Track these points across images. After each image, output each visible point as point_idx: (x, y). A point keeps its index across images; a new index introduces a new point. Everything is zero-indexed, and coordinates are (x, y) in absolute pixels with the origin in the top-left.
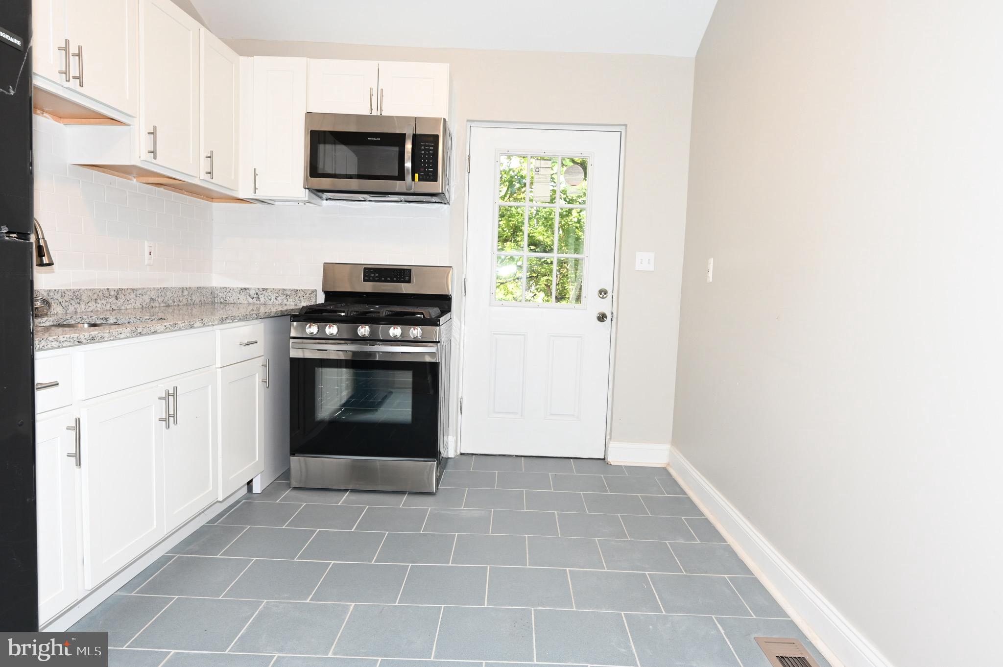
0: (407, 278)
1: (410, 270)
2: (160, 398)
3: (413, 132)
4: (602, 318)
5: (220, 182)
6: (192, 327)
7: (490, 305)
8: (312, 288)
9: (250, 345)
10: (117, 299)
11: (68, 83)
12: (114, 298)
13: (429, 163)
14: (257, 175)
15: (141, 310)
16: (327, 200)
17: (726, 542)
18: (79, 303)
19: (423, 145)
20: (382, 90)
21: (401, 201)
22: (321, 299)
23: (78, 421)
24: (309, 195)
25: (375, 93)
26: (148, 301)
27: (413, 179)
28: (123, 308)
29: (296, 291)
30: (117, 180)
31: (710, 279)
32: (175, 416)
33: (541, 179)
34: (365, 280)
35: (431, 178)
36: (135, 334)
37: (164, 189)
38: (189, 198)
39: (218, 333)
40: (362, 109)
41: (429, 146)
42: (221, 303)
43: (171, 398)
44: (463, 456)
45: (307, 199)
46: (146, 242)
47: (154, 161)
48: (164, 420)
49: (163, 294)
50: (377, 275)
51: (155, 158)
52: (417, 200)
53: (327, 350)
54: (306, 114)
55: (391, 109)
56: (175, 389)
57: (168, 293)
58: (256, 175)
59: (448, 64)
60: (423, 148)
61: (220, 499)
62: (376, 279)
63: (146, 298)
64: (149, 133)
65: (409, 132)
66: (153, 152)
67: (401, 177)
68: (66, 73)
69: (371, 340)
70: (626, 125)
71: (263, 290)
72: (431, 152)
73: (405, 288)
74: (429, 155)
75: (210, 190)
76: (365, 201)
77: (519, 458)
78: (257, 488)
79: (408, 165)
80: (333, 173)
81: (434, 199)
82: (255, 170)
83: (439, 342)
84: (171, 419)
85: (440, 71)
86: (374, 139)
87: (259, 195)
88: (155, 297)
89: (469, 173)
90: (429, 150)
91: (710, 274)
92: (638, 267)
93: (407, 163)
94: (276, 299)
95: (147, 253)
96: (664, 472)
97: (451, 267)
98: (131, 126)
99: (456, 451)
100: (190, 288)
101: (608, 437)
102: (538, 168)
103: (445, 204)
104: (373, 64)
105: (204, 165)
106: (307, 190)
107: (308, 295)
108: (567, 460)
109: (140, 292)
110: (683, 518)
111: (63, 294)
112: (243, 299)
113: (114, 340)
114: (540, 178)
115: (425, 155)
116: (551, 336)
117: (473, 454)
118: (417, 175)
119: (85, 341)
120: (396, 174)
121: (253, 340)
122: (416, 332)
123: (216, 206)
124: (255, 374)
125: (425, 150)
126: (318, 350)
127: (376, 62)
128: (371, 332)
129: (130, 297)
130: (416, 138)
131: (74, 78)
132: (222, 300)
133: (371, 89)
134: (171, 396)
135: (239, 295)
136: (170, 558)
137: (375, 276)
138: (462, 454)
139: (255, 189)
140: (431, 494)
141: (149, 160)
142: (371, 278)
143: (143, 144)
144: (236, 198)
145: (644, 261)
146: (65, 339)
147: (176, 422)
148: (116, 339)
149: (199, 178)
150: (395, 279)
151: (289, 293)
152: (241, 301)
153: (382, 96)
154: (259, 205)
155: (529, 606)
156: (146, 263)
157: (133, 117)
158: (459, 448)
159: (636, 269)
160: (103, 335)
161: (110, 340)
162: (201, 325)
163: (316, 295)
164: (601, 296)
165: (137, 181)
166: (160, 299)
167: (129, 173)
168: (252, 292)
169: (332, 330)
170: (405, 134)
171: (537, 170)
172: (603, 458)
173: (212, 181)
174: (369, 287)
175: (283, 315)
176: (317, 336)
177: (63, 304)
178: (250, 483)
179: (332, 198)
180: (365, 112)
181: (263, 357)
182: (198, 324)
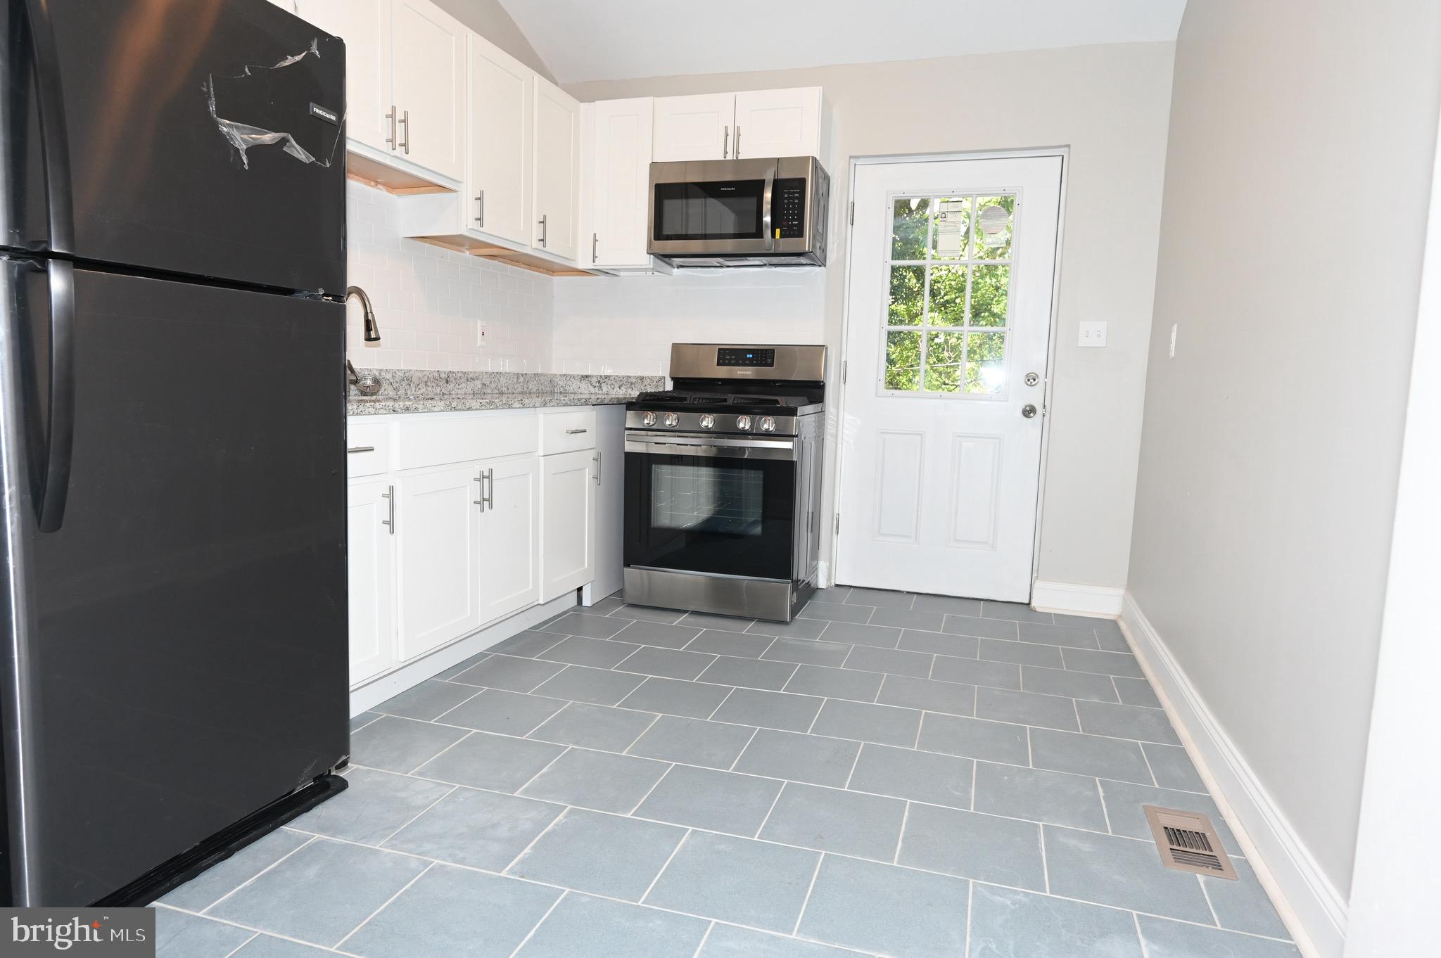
0: (769, 360)
1: (773, 351)
2: (475, 480)
3: (775, 176)
4: (1029, 412)
5: (554, 250)
6: (510, 407)
7: (876, 396)
8: (661, 374)
9: (578, 434)
10: (447, 383)
11: (394, 151)
12: (444, 381)
13: (793, 215)
14: (597, 240)
15: (472, 396)
16: (678, 267)
17: (1161, 707)
18: (410, 385)
19: (786, 193)
20: (738, 127)
21: (765, 265)
22: (669, 386)
23: (392, 488)
24: (654, 262)
25: (730, 132)
26: (480, 386)
27: (773, 235)
28: (453, 392)
29: (642, 378)
30: (449, 252)
31: (1172, 354)
32: (490, 500)
33: (948, 228)
34: (719, 364)
35: (796, 232)
36: (450, 408)
37: (499, 261)
38: (527, 272)
39: (541, 417)
40: (715, 154)
41: (794, 193)
42: (561, 393)
43: (486, 481)
44: (837, 588)
45: (651, 266)
46: (479, 322)
47: (481, 229)
48: (479, 503)
49: (496, 380)
50: (733, 357)
51: (482, 225)
52: (784, 263)
53: (665, 444)
54: (650, 165)
55: (749, 151)
56: (491, 471)
57: (501, 379)
58: (595, 240)
59: (821, 88)
60: (786, 196)
61: (542, 602)
62: (733, 362)
63: (478, 384)
64: (476, 199)
65: (769, 177)
66: (479, 219)
67: (759, 234)
68: (392, 141)
69: (716, 432)
70: (1069, 146)
71: (606, 378)
72: (796, 201)
73: (767, 373)
74: (794, 204)
75: (552, 262)
76: (721, 267)
77: (910, 595)
78: (587, 601)
79: (767, 219)
80: (684, 233)
81: (803, 260)
82: (595, 235)
83: (796, 436)
84: (486, 503)
85: (811, 97)
86: (728, 189)
87: (601, 263)
88: (487, 383)
89: (852, 224)
90: (794, 198)
91: (1173, 347)
92: (1083, 342)
93: (765, 216)
94: (620, 387)
95: (480, 334)
96: (1112, 626)
97: (824, 346)
98: (459, 193)
99: (829, 579)
100: (526, 374)
101: (1035, 575)
102: (944, 213)
103: (820, 266)
104: (729, 97)
105: (536, 232)
106: (652, 256)
107: (655, 383)
108: (975, 602)
109: (471, 375)
110: (1111, 676)
111: (394, 375)
112: (584, 388)
113: (428, 412)
114: (946, 226)
115: (789, 203)
116: (958, 436)
117: (851, 587)
118: (778, 231)
119: (400, 410)
120: (753, 230)
121: (583, 428)
122: (768, 424)
123: (556, 279)
124: (585, 469)
125: (789, 198)
126: (656, 443)
127: (733, 94)
128: (716, 424)
129: (462, 381)
130: (778, 185)
131: (401, 145)
132: (562, 390)
133: (726, 127)
134: (485, 478)
135: (579, 383)
136: (486, 655)
137: (731, 359)
138: (837, 585)
139: (595, 257)
140: (782, 622)
141: (475, 228)
142: (727, 362)
143: (471, 210)
144: (575, 269)
145: (1092, 333)
146: (381, 406)
147: (491, 507)
148: (430, 411)
149: (531, 247)
150: (755, 362)
151: (634, 380)
152: (582, 390)
153: (739, 136)
154: (603, 277)
155: (858, 739)
156: (478, 345)
157: (459, 182)
158: (833, 578)
159: (1079, 345)
160: (417, 406)
161: (424, 412)
162: (520, 405)
163: (664, 383)
164: (1029, 383)
165: (470, 253)
166: (493, 385)
167: (461, 245)
168: (594, 380)
169: (671, 420)
170: (764, 180)
171: (943, 216)
172: (1027, 602)
173: (545, 249)
174: (724, 372)
175: (618, 403)
176: (655, 427)
177: (394, 385)
178: (580, 589)
179: (683, 264)
180: (719, 156)
181: (594, 450)
182: (517, 405)
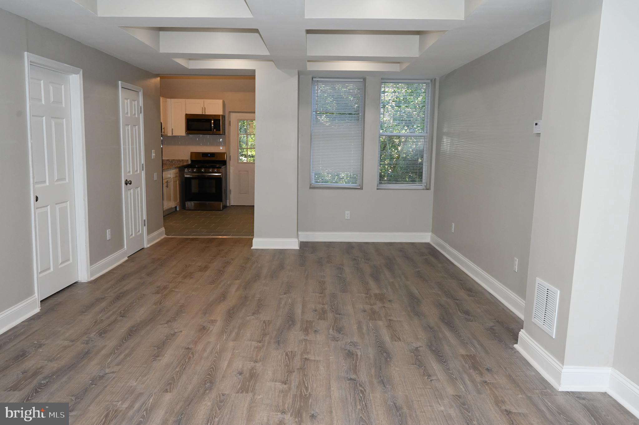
1: (214, 154)
3: (214, 118)
7: (238, 163)
8: (187, 160)
13: (218, 126)
16: (192, 136)
20: (205, 107)
24: (187, 135)
25: (203, 108)
27: (214, 130)
29: (183, 160)
34: (202, 157)
35: (219, 130)
40: (200, 112)
53: (194, 175)
54: (185, 114)
55: (208, 113)
58: (172, 130)
59: (222, 100)
65: (212, 118)
69: (205, 172)
71: (174, 160)
73: (213, 159)
82: (173, 128)
83: (222, 172)
85: (220, 102)
86: (203, 120)
87: (174, 135)
97: (226, 153)
99: (229, 204)
103: (224, 135)
107: (186, 162)
112: (168, 162)
117: (234, 206)
120: (210, 129)
122: (216, 170)
126: (192, 175)
127: (204, 100)
128: (205, 171)
130: (214, 120)
138: (231, 205)
139: (172, 134)
140: (221, 210)
151: (181, 161)
153: (205, 109)
163: (189, 161)
168: (170, 161)
169: (195, 170)
175: (182, 167)
176: (191, 172)
178: (176, 207)
